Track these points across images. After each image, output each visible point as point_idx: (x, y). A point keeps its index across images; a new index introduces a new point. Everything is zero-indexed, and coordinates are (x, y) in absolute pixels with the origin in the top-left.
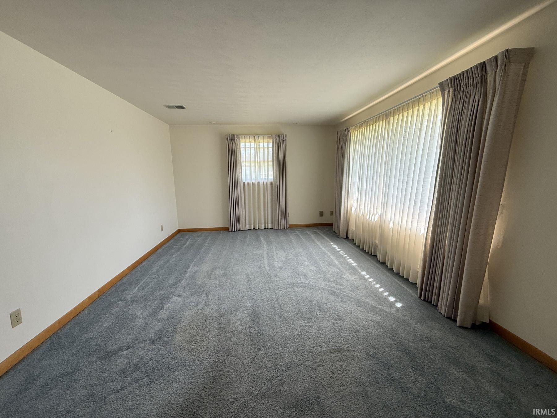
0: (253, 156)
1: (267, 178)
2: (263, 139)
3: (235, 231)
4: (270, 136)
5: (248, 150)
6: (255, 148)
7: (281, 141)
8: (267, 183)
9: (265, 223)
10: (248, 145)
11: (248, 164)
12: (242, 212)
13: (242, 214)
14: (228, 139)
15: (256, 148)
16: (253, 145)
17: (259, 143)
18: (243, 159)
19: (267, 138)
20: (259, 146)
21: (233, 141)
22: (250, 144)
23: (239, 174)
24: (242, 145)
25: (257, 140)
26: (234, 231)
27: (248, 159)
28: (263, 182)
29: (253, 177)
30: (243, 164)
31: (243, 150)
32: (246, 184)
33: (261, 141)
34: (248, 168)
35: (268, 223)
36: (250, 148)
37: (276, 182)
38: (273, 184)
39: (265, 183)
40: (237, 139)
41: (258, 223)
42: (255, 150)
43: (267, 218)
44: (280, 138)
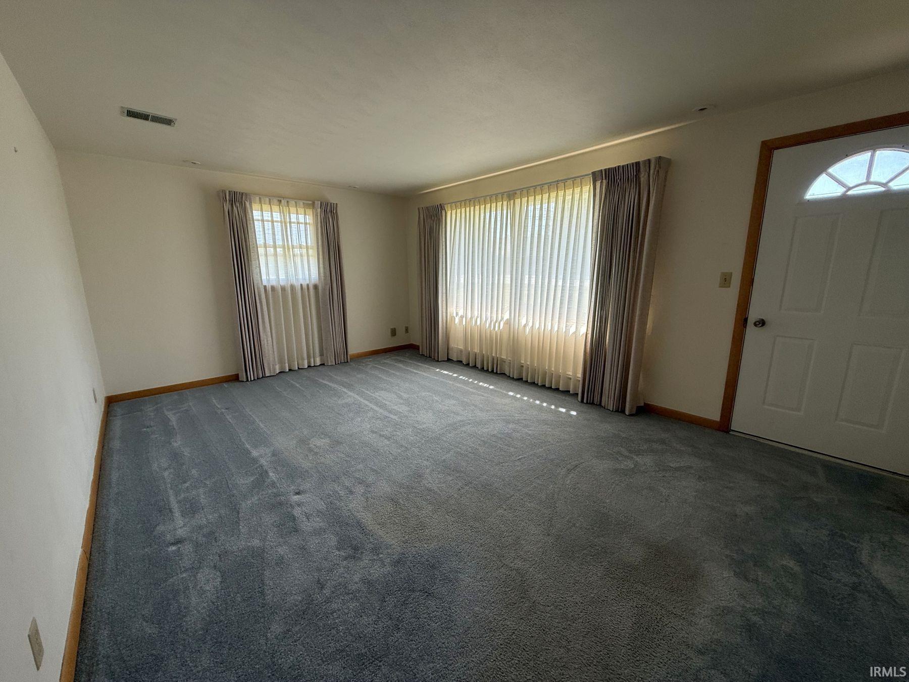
0: (279, 237)
1: (307, 277)
2: (296, 206)
3: (254, 380)
4: (310, 202)
5: (268, 225)
6: (281, 222)
7: (330, 214)
8: (308, 285)
9: (309, 357)
10: (267, 216)
11: (271, 251)
12: (267, 341)
13: (267, 346)
14: (228, 199)
15: (283, 223)
16: (277, 216)
17: (289, 213)
18: (260, 241)
19: (302, 206)
20: (290, 218)
21: (238, 205)
22: (272, 214)
23: (255, 271)
24: (256, 214)
25: (284, 207)
26: (252, 379)
27: (270, 242)
28: (301, 285)
29: (282, 276)
30: (261, 251)
31: (258, 226)
32: (269, 289)
33: (293, 209)
34: (271, 259)
35: (314, 355)
36: (273, 222)
37: (326, 284)
38: (320, 288)
39: (305, 287)
40: (246, 202)
41: (297, 358)
42: (282, 226)
43: (311, 347)
44: (329, 208)
